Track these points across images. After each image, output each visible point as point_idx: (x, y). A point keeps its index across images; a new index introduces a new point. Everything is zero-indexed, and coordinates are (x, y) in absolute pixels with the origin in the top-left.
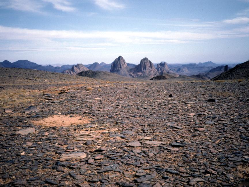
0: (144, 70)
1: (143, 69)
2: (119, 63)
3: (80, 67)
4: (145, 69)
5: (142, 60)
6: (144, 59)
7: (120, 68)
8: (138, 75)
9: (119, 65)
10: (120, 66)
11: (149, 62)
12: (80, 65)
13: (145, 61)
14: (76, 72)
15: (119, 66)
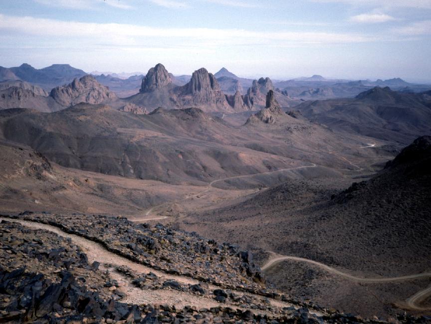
0: (197, 91)
1: (195, 89)
2: (154, 76)
3: (87, 82)
4: (199, 89)
5: (196, 71)
6: (199, 70)
7: (155, 86)
8: (184, 100)
9: (155, 80)
10: (157, 81)
11: (207, 75)
12: (86, 78)
13: (201, 76)
14: (77, 91)
15: (154, 82)
